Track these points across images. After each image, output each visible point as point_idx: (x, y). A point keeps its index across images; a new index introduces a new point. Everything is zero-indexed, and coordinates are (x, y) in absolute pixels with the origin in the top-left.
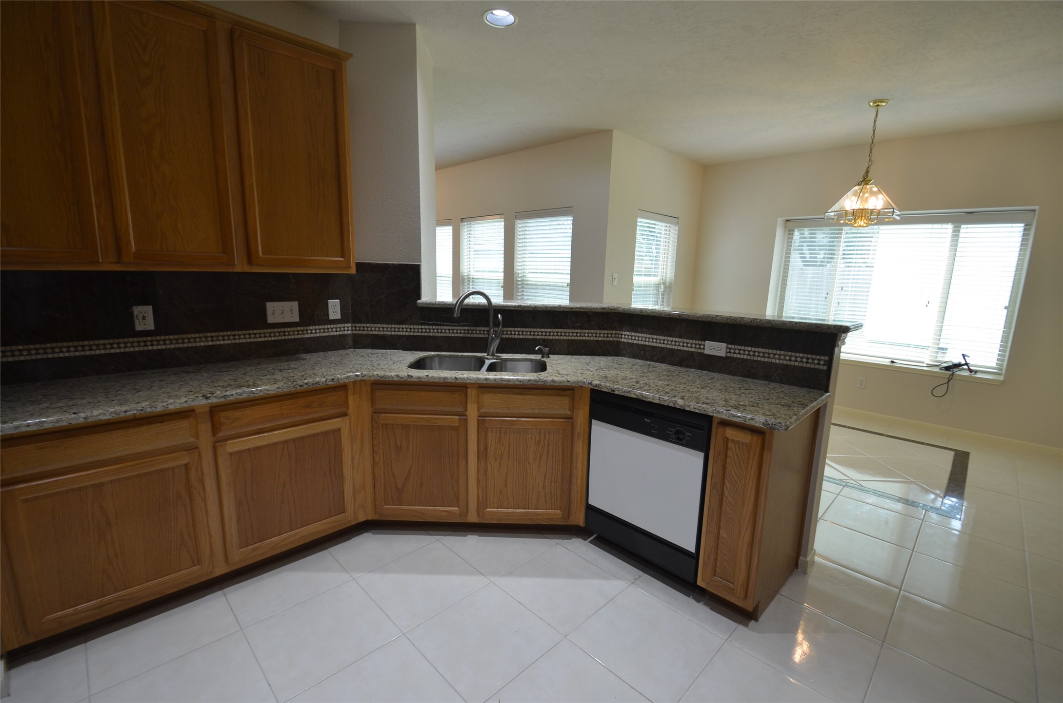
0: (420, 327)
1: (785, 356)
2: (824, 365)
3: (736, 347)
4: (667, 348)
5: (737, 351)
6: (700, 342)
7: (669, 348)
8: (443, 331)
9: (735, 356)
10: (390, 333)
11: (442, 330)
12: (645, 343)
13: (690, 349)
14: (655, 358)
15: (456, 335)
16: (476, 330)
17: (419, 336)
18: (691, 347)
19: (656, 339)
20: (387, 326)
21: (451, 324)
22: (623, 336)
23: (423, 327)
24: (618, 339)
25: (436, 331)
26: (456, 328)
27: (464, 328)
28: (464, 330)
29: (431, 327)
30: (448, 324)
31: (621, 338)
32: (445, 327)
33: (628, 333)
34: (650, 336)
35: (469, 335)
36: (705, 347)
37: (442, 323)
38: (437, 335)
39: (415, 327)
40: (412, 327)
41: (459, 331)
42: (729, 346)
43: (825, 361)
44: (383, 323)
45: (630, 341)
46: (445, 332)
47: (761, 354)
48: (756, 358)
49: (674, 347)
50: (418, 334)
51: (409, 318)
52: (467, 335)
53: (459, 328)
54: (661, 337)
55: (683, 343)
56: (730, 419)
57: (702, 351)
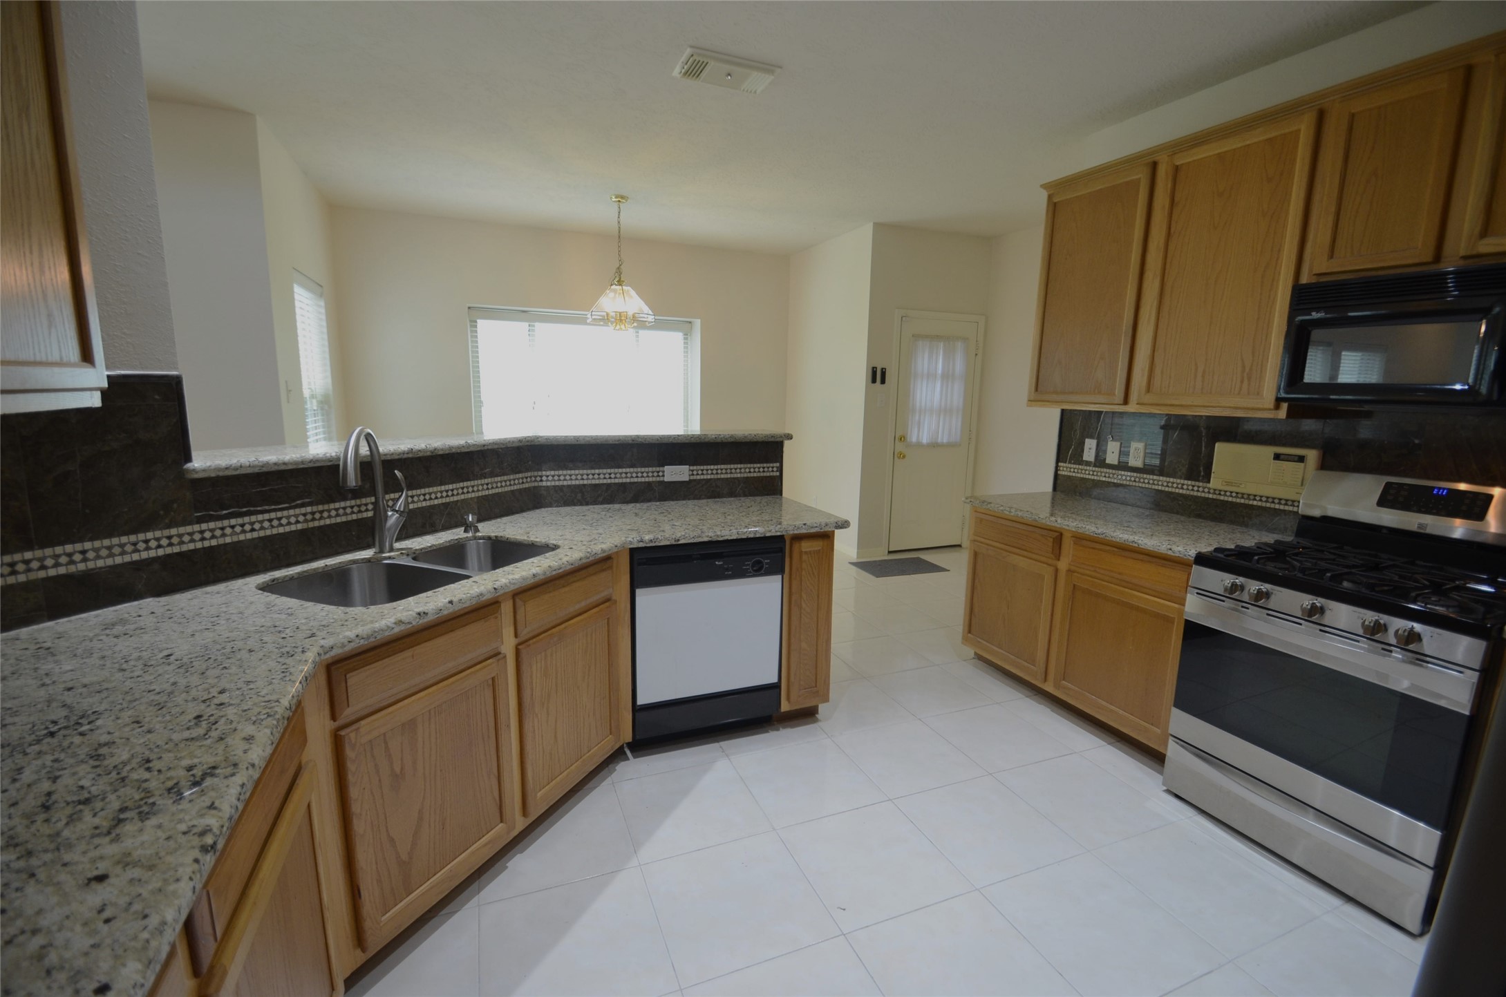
0: (196, 527)
1: (745, 468)
2: (777, 471)
3: (699, 467)
4: (615, 484)
5: (700, 472)
6: (658, 469)
7: (618, 483)
8: (257, 526)
9: (698, 477)
10: (110, 562)
11: (252, 524)
12: (581, 482)
13: (647, 480)
14: (600, 499)
15: (288, 529)
16: (329, 511)
17: (195, 551)
18: (648, 476)
19: (599, 474)
20: (97, 544)
21: (273, 507)
22: (544, 478)
23: (204, 526)
24: (536, 484)
25: (238, 529)
26: (285, 513)
27: (303, 510)
28: (304, 515)
29: (226, 523)
30: (267, 508)
31: (541, 481)
32: (260, 517)
33: (552, 473)
34: (589, 472)
35: (316, 524)
36: (665, 474)
37: (252, 509)
38: (242, 537)
39: (182, 530)
40: (174, 531)
41: (293, 520)
42: (692, 468)
43: (777, 467)
44: (81, 540)
45: (557, 483)
46: (262, 528)
47: (724, 471)
48: (719, 476)
49: (624, 480)
50: (191, 546)
51: (162, 512)
52: (311, 525)
53: (292, 512)
54: (605, 471)
55: (637, 473)
56: (809, 531)
57: (661, 479)
